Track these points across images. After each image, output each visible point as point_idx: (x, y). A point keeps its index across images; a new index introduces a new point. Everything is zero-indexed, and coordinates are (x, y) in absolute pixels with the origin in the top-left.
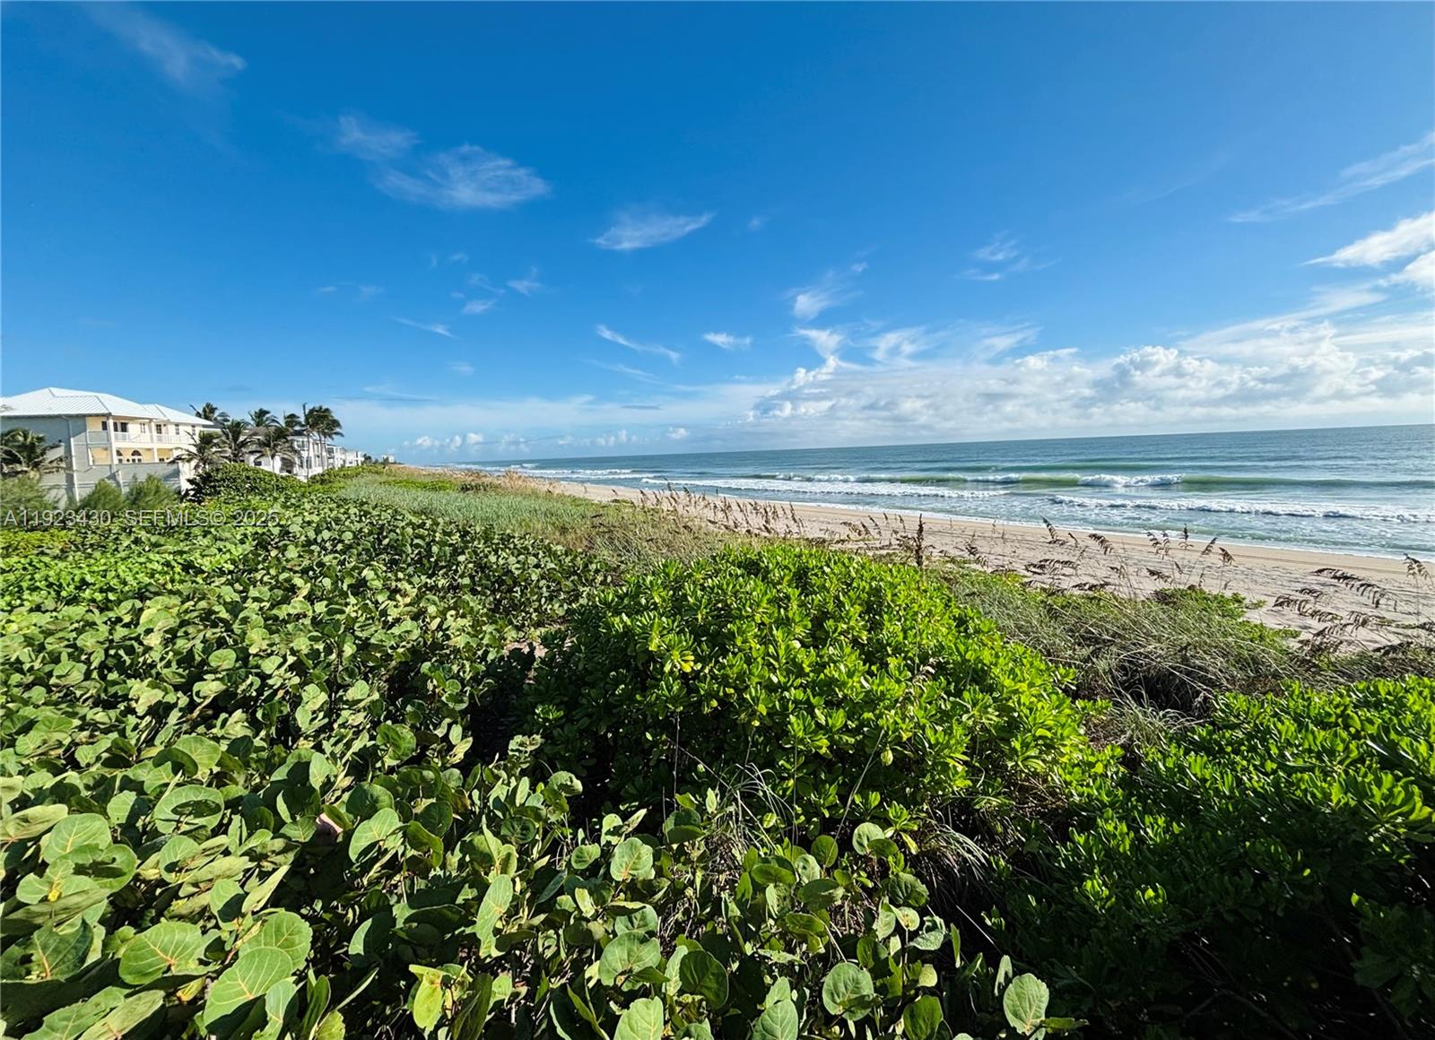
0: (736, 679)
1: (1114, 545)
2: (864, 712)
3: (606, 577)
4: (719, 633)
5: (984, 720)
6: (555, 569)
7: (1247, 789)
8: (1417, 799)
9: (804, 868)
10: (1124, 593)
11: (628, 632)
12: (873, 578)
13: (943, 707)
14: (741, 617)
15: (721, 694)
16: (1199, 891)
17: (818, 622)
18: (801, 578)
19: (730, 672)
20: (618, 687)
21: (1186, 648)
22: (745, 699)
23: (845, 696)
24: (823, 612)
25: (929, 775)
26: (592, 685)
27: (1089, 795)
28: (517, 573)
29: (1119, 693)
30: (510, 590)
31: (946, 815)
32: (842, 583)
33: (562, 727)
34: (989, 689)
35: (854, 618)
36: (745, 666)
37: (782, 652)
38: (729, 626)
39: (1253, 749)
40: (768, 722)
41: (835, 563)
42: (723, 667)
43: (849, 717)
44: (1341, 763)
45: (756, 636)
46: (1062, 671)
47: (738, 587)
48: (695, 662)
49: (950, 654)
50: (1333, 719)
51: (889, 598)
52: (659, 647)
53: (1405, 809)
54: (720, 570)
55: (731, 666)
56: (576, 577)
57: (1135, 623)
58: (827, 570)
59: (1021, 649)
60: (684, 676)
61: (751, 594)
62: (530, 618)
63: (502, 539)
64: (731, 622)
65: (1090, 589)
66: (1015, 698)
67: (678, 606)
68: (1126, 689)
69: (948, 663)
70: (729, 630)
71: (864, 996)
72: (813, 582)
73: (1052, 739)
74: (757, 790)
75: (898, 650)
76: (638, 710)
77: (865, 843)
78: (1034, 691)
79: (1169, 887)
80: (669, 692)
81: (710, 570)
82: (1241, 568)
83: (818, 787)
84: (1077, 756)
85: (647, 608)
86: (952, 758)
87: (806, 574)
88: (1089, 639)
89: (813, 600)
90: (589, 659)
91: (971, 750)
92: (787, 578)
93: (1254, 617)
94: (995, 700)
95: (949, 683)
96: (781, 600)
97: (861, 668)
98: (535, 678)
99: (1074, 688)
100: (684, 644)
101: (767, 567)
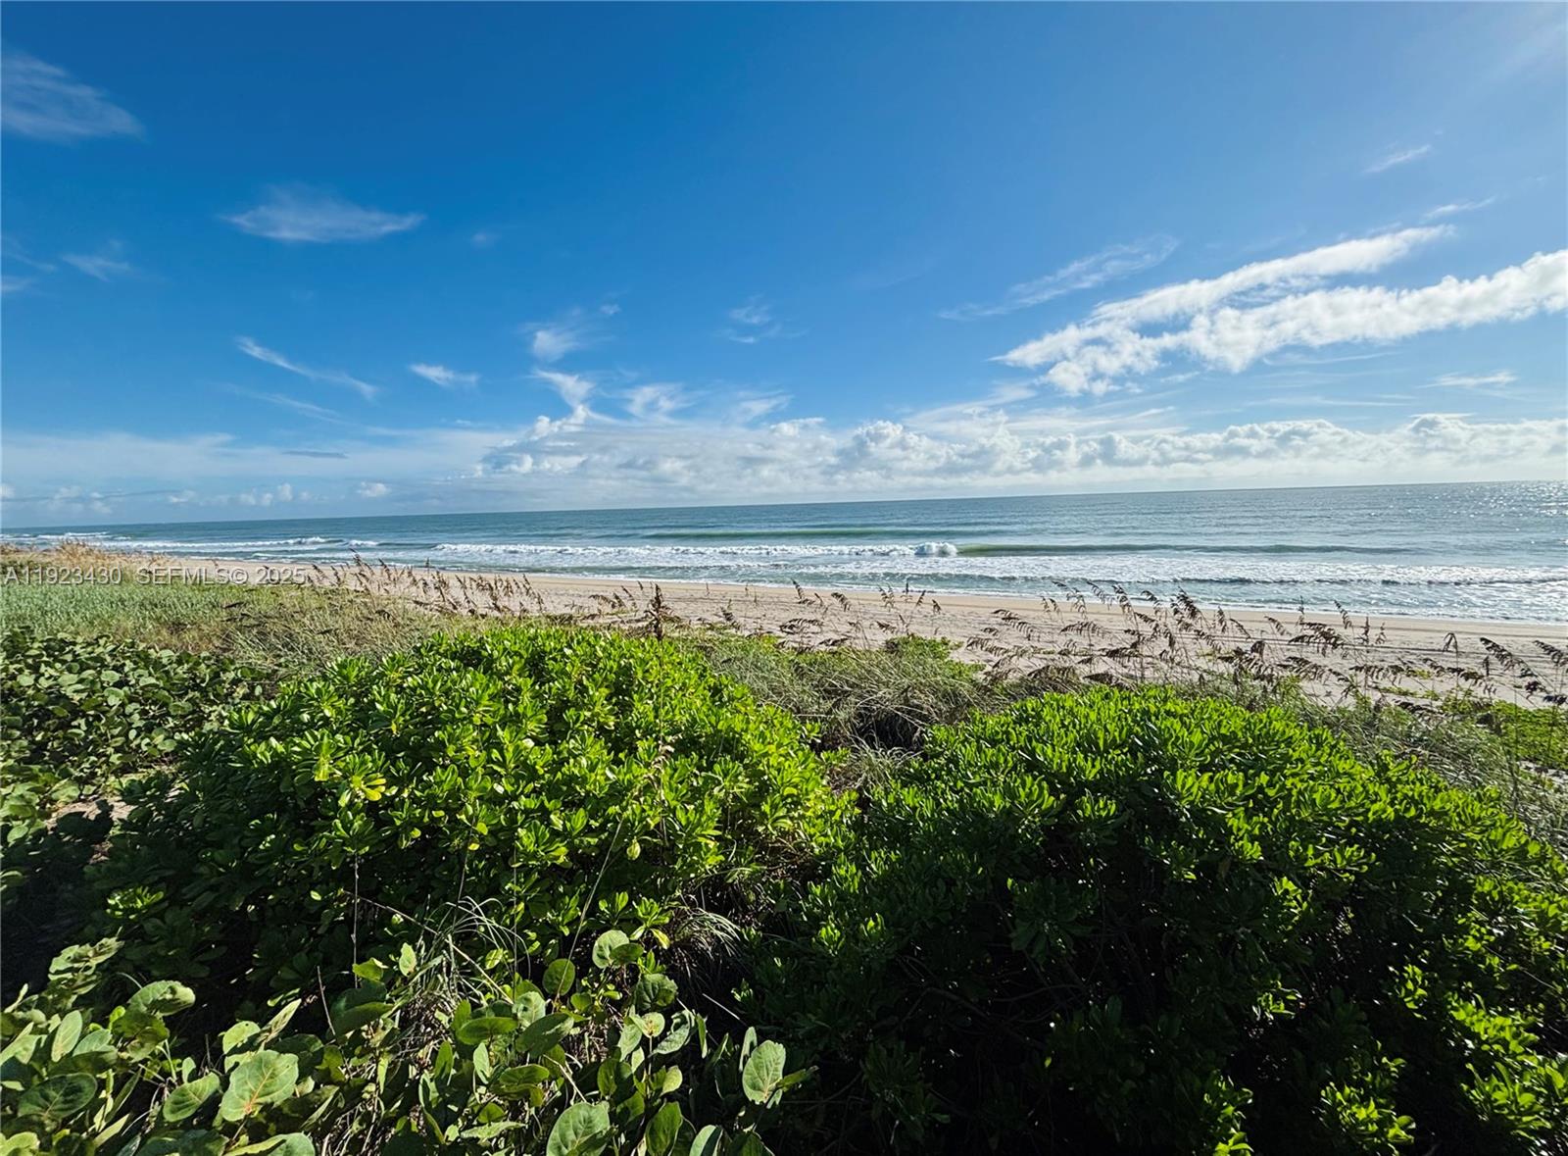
0: (449, 797)
1: (852, 601)
2: (608, 806)
3: (252, 688)
4: (422, 745)
5: (736, 790)
6: (156, 686)
7: (942, 809)
8: (1046, 792)
9: (525, 1009)
10: (859, 645)
11: (280, 763)
12: (623, 656)
13: (695, 784)
14: (453, 721)
15: (426, 820)
16: (909, 909)
17: (555, 714)
18: (536, 665)
19: (438, 791)
20: (263, 838)
21: (906, 691)
22: (460, 822)
23: (588, 793)
24: (563, 701)
25: (680, 860)
26: (218, 845)
27: (827, 845)
28: (77, 698)
29: (857, 741)
30: (65, 725)
31: (699, 897)
32: (587, 665)
33: (160, 916)
34: (740, 757)
35: (599, 704)
36: (460, 780)
37: (509, 755)
38: (436, 734)
39: (949, 771)
40: (491, 842)
41: (579, 643)
42: (429, 785)
43: (592, 816)
44: (1002, 773)
45: (474, 741)
46: (809, 726)
47: (449, 684)
48: (388, 786)
49: (703, 727)
50: (1000, 736)
51: (640, 675)
52: (331, 775)
53: (1040, 801)
54: (426, 665)
55: (440, 783)
56: (197, 694)
57: (869, 672)
58: (568, 652)
59: (772, 710)
60: (371, 807)
61: (468, 691)
62: (107, 762)
63: (46, 649)
64: (439, 729)
65: (833, 644)
66: (765, 761)
67: (363, 716)
68: (861, 736)
69: (700, 736)
70: (437, 739)
71: (595, 1135)
72: (551, 667)
73: (798, 796)
74: (475, 927)
75: (647, 732)
76: (298, 864)
77: (607, 953)
78: (782, 751)
79: (887, 913)
80: (348, 831)
81: (412, 664)
82: (948, 615)
83: (555, 904)
84: (821, 807)
85: (311, 725)
86: (704, 836)
87: (542, 658)
88: (830, 692)
89: (550, 688)
90: (211, 809)
91: (722, 825)
92: (516, 667)
93: (955, 656)
94: (746, 767)
95: (701, 757)
96: (509, 693)
97: (606, 758)
98: (110, 853)
99: (819, 741)
100: (370, 765)
101: (491, 655)
